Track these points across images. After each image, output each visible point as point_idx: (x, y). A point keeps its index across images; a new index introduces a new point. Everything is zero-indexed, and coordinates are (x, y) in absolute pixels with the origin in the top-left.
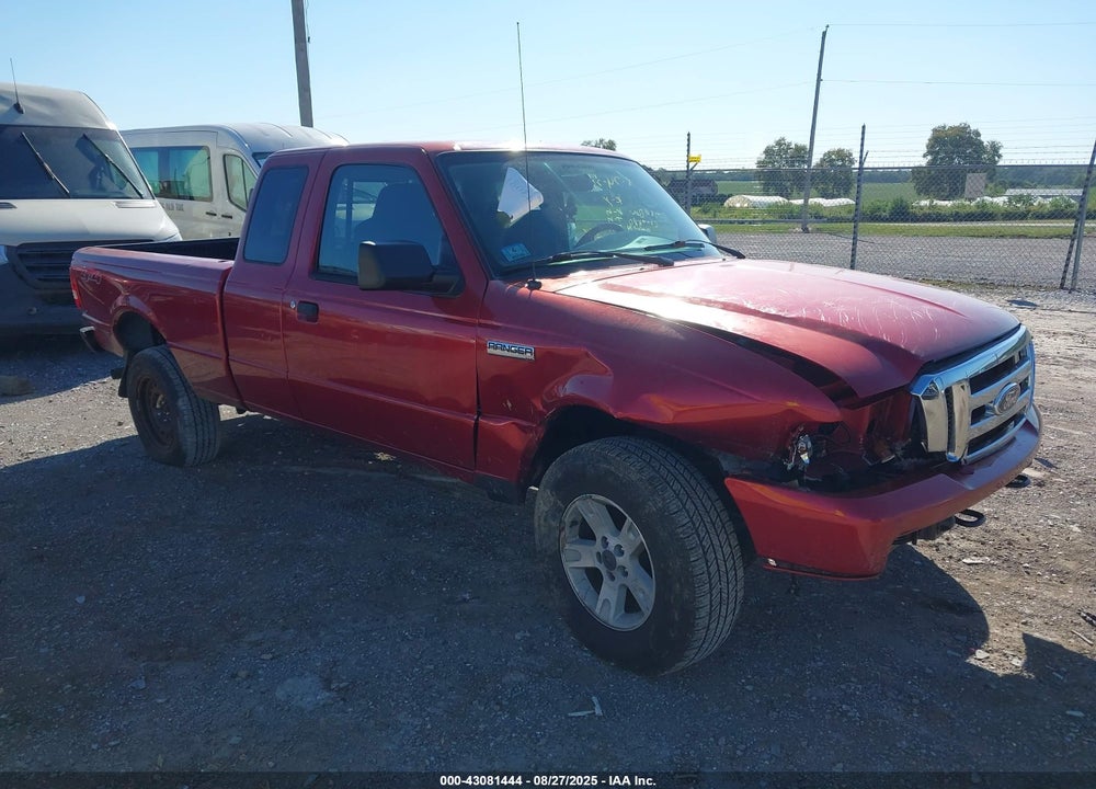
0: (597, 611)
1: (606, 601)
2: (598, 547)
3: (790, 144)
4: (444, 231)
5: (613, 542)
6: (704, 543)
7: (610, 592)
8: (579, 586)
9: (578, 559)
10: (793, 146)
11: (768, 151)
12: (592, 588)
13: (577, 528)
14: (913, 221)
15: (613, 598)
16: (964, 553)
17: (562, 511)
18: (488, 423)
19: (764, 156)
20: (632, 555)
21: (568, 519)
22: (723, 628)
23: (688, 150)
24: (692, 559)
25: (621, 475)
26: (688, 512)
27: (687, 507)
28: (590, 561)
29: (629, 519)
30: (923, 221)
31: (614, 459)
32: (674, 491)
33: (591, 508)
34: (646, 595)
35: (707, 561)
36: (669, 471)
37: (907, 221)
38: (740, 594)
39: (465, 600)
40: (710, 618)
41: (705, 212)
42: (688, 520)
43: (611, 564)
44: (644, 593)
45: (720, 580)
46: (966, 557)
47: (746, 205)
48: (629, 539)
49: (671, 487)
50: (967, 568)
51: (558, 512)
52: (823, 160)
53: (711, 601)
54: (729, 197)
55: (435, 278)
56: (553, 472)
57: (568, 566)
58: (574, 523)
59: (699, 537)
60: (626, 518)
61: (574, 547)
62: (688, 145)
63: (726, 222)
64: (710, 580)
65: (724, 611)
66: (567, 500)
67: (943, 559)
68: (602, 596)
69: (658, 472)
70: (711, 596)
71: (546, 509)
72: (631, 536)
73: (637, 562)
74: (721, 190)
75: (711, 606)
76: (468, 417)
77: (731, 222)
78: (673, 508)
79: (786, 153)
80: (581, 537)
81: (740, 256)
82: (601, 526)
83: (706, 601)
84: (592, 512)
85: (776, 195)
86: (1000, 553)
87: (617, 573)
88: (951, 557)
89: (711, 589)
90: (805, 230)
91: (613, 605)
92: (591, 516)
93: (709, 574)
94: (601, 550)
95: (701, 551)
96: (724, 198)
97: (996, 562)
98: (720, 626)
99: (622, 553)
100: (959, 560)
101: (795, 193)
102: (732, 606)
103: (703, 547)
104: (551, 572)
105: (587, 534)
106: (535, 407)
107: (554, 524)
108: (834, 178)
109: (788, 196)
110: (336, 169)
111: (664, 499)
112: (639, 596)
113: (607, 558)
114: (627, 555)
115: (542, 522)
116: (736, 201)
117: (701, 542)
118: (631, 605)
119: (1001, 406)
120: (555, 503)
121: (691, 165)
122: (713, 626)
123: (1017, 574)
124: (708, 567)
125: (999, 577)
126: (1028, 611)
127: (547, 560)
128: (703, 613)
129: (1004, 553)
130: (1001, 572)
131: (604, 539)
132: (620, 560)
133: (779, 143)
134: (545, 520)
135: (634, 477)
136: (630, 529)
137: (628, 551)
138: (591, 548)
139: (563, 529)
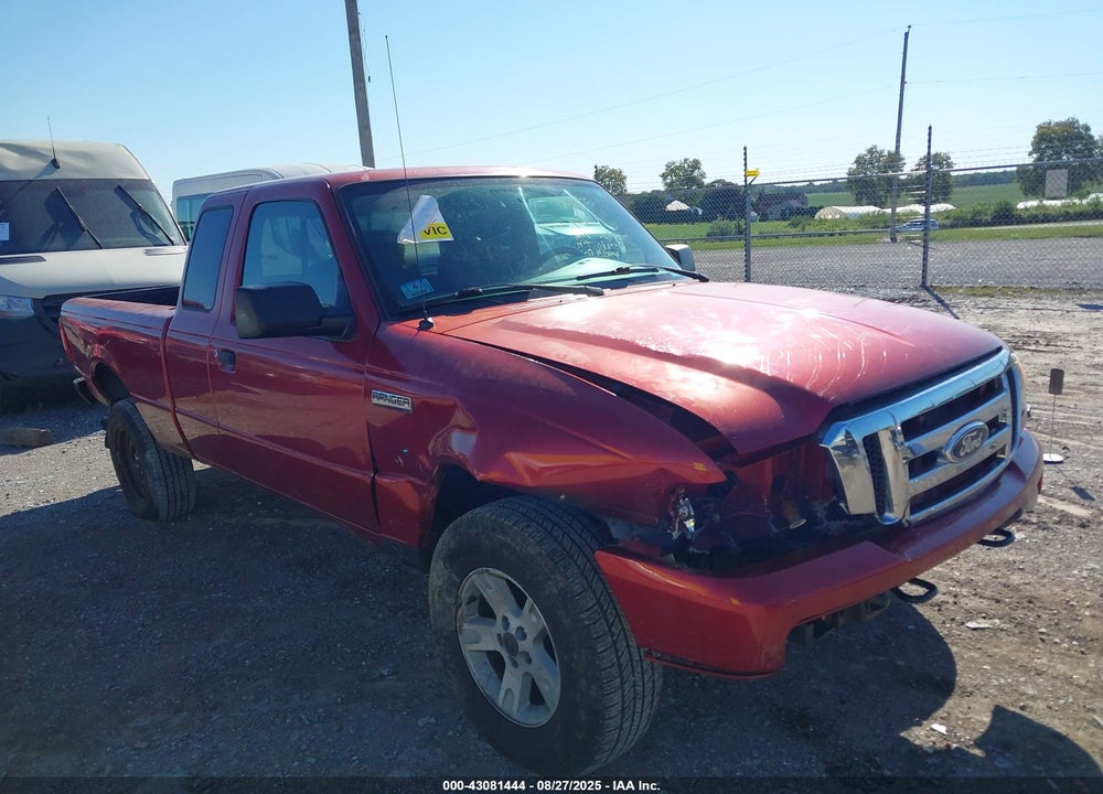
0: (500, 702)
1: (509, 691)
2: (499, 628)
3: (882, 152)
4: (340, 269)
5: (514, 624)
6: (613, 629)
7: (512, 680)
8: (480, 672)
9: (479, 640)
10: (886, 153)
11: (859, 161)
12: (495, 675)
13: (475, 604)
14: (1018, 223)
15: (517, 689)
16: (971, 614)
17: (458, 586)
18: (384, 481)
19: (855, 166)
20: (536, 640)
21: (464, 595)
22: (639, 725)
23: (745, 165)
24: (599, 650)
25: (518, 548)
26: (594, 592)
27: (593, 585)
28: (491, 644)
29: (529, 599)
30: (1031, 222)
31: (511, 527)
32: (579, 567)
33: (490, 583)
34: (551, 688)
35: (617, 651)
36: (573, 541)
37: (1012, 224)
38: (658, 685)
39: (382, 677)
40: (623, 717)
41: (795, 225)
42: (594, 602)
43: (513, 649)
44: (550, 686)
45: (633, 672)
46: (971, 620)
47: (838, 216)
48: (530, 621)
49: (575, 562)
50: (970, 634)
51: (453, 587)
52: (919, 166)
53: (623, 696)
54: (820, 208)
55: (324, 321)
56: (445, 542)
57: (467, 649)
58: (472, 599)
59: (607, 621)
60: (526, 598)
61: (473, 627)
62: (745, 159)
63: (814, 235)
64: (621, 673)
65: (638, 705)
66: (463, 574)
67: (944, 623)
68: (505, 684)
69: (560, 544)
70: (623, 691)
71: (440, 583)
72: (534, 618)
73: (541, 647)
74: (812, 202)
75: (624, 704)
76: (365, 475)
77: (820, 235)
78: (577, 588)
79: (878, 161)
80: (481, 615)
81: (703, 280)
82: (502, 606)
83: (617, 698)
84: (491, 588)
86: (1014, 614)
87: (520, 660)
88: (953, 620)
89: (622, 683)
90: (894, 240)
91: (517, 697)
92: (490, 591)
93: (620, 665)
94: (503, 633)
95: (609, 639)
96: (813, 211)
97: (1006, 626)
98: (636, 723)
99: (525, 636)
100: (963, 624)
101: (889, 202)
102: (648, 699)
103: (612, 635)
104: (448, 656)
105: (486, 612)
106: (423, 465)
107: (450, 600)
109: (881, 205)
110: (254, 208)
111: (567, 578)
112: (544, 688)
113: (509, 642)
114: (530, 637)
115: (436, 597)
116: (827, 214)
117: (610, 628)
118: (536, 697)
119: (955, 452)
120: (450, 578)
121: (749, 179)
122: (626, 725)
123: (1030, 642)
124: (618, 658)
125: (1006, 647)
126: (1031, 692)
127: (443, 641)
128: (614, 712)
129: (1019, 614)
130: (1010, 639)
131: (505, 619)
132: (524, 645)
133: (871, 151)
134: (439, 596)
135: (533, 550)
136: (532, 609)
137: (531, 635)
138: (492, 628)
139: (460, 605)
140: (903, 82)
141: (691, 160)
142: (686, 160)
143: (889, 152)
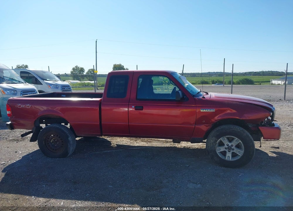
0: (226, 159)
1: (228, 156)
2: (226, 146)
3: (79, 67)
5: (230, 144)
8: (220, 155)
10: (80, 68)
11: (73, 69)
15: (230, 155)
18: (198, 126)
19: (72, 70)
28: (223, 150)
29: (237, 138)
48: (235, 143)
52: (88, 71)
57: (217, 152)
61: (219, 148)
76: (192, 125)
79: (78, 69)
85: (77, 80)
87: (231, 150)
92: (224, 140)
99: (233, 146)
101: (82, 80)
106: (212, 121)
107: (214, 144)
108: (92, 76)
109: (80, 80)
110: (140, 76)
113: (229, 148)
131: (227, 144)
133: (76, 67)
136: (236, 141)
137: (235, 145)
138: (223, 147)
139: (216, 145)
140: (96, 52)
141: (25, 65)
142: (23, 65)
143: (81, 68)
